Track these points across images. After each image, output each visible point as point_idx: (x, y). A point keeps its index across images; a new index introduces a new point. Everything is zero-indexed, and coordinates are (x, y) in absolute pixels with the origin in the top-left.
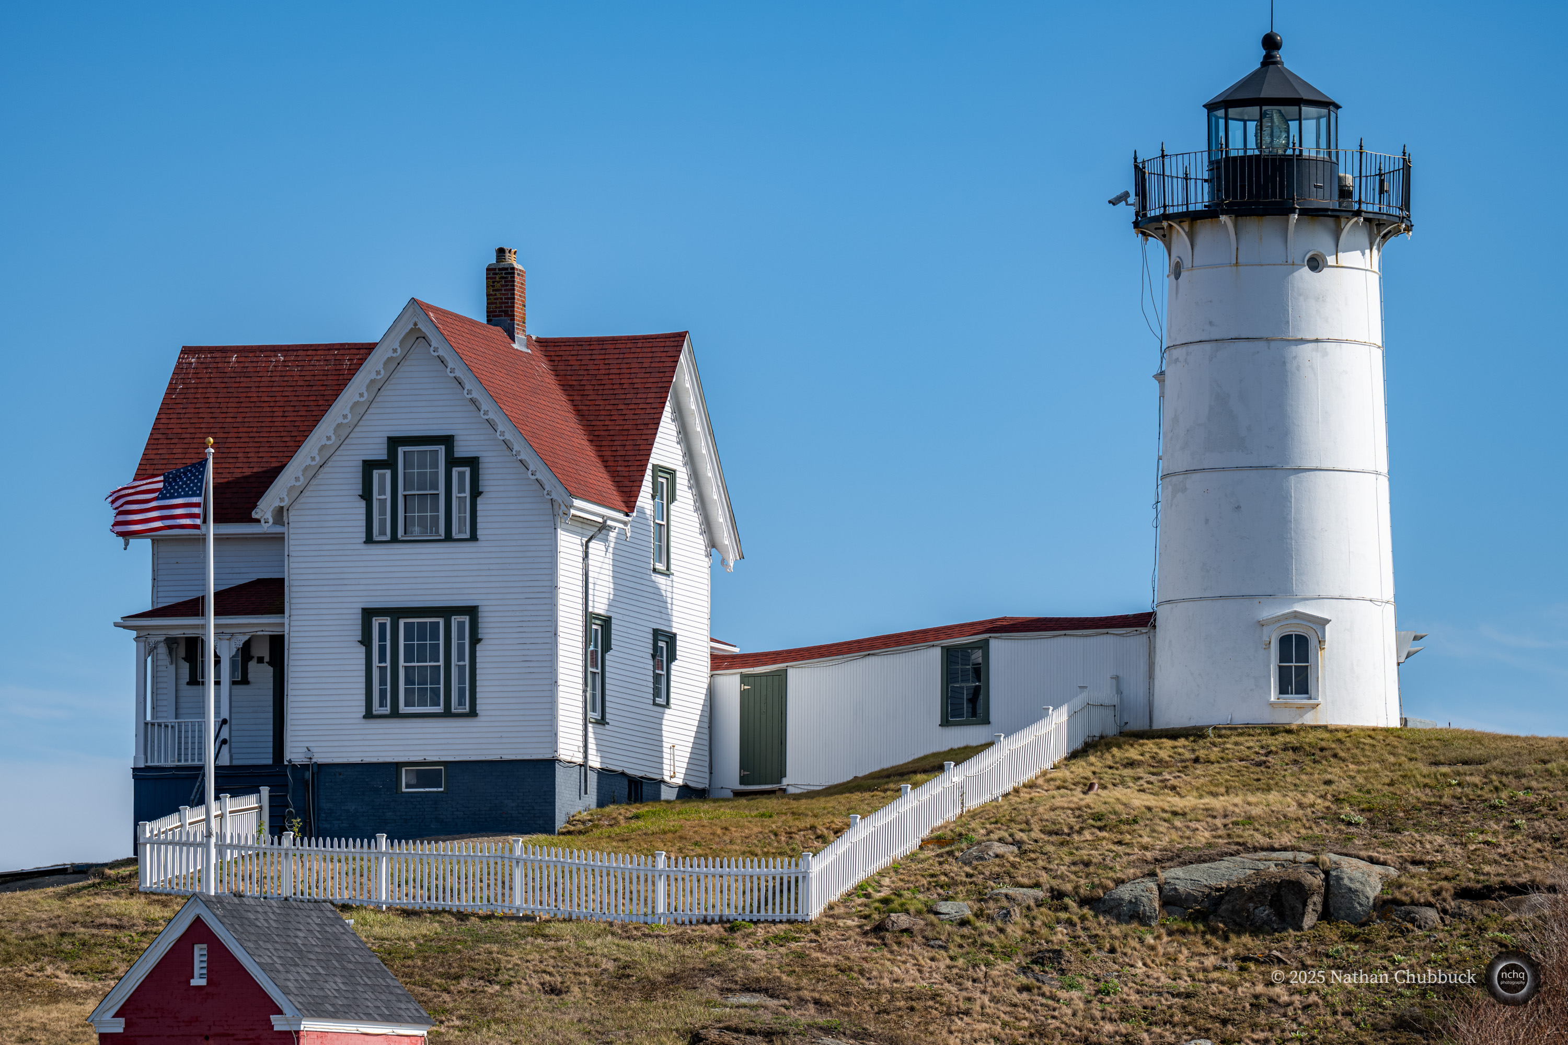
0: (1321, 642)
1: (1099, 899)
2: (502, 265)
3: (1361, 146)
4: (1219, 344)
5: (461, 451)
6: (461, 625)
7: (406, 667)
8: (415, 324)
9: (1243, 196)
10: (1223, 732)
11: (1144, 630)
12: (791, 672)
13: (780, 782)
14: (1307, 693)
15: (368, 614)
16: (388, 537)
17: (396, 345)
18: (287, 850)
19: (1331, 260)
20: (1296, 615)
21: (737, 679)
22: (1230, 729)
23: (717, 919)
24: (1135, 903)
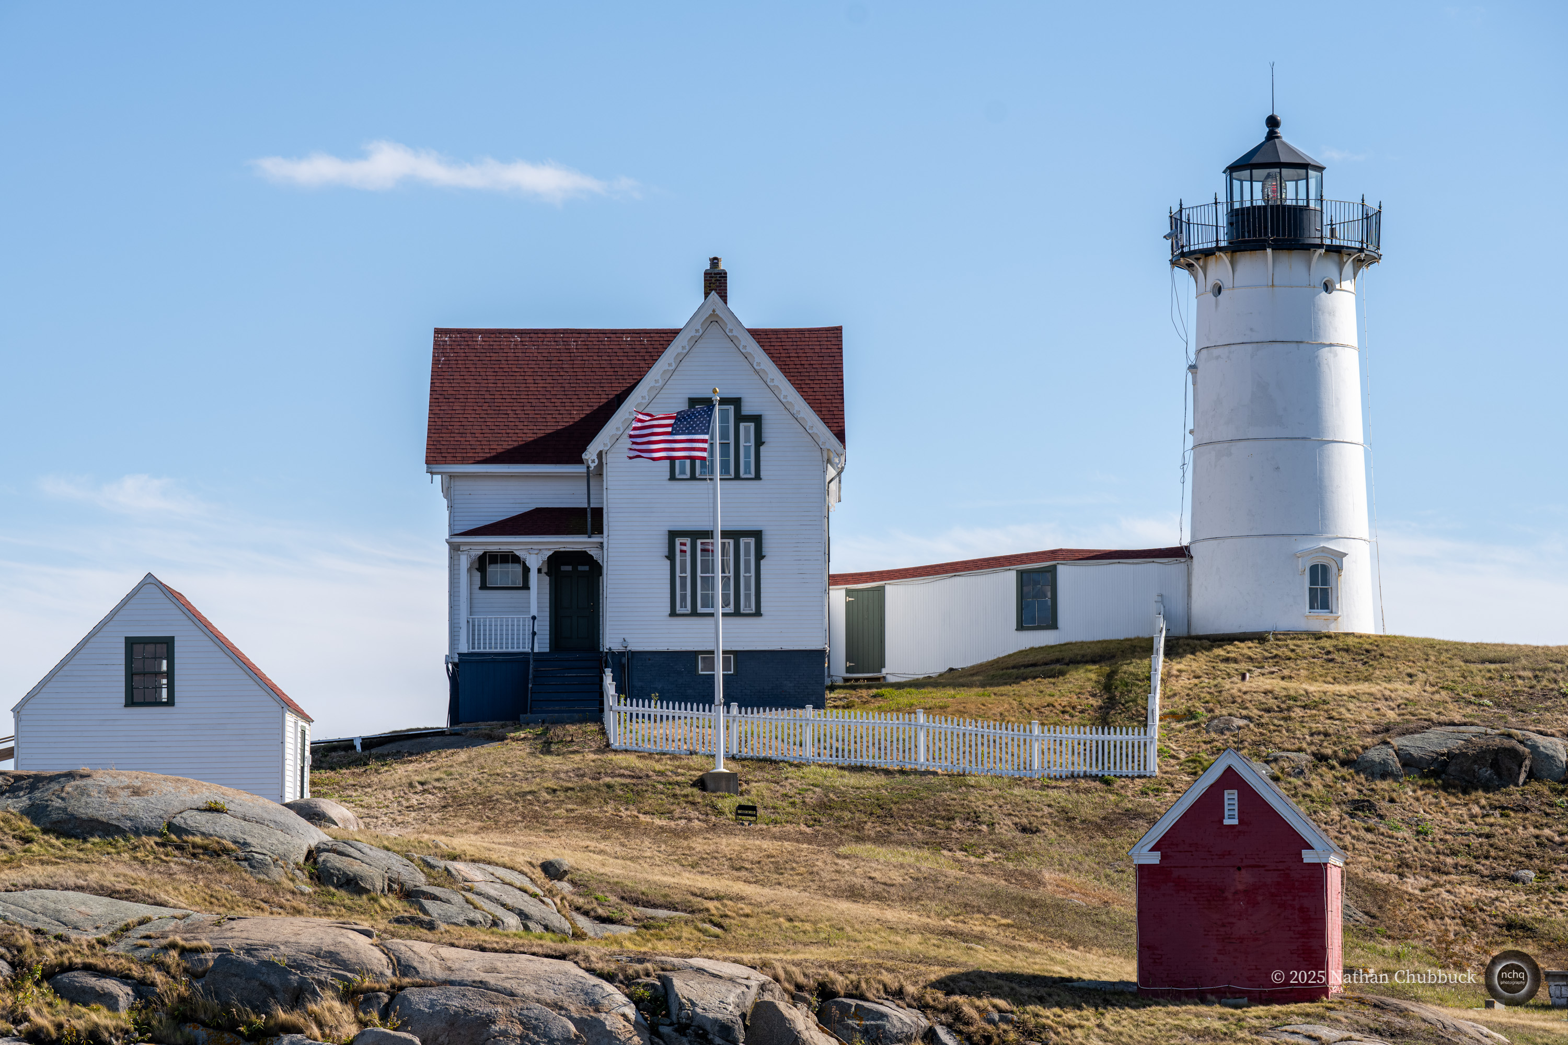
0: (1340, 569)
1: (1355, 761)
2: (716, 271)
3: (1363, 200)
4: (1259, 345)
5: (747, 410)
6: (747, 545)
7: (702, 577)
8: (714, 311)
9: (1284, 235)
10: (1279, 636)
11: (1183, 560)
12: (888, 588)
13: (880, 672)
14: (1328, 608)
15: (673, 535)
16: (688, 475)
17: (699, 327)
18: (734, 717)
19: (1338, 286)
20: (1324, 549)
21: (843, 592)
22: (1284, 634)
23: (1082, 774)
24: (1384, 763)
